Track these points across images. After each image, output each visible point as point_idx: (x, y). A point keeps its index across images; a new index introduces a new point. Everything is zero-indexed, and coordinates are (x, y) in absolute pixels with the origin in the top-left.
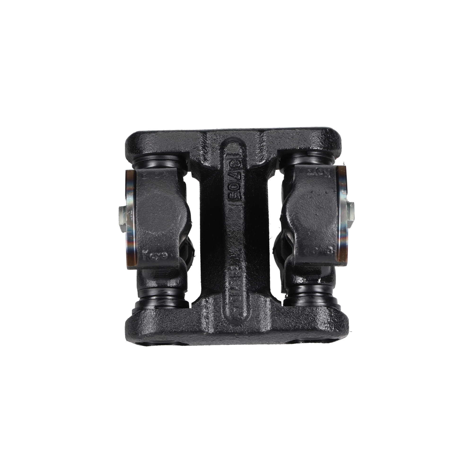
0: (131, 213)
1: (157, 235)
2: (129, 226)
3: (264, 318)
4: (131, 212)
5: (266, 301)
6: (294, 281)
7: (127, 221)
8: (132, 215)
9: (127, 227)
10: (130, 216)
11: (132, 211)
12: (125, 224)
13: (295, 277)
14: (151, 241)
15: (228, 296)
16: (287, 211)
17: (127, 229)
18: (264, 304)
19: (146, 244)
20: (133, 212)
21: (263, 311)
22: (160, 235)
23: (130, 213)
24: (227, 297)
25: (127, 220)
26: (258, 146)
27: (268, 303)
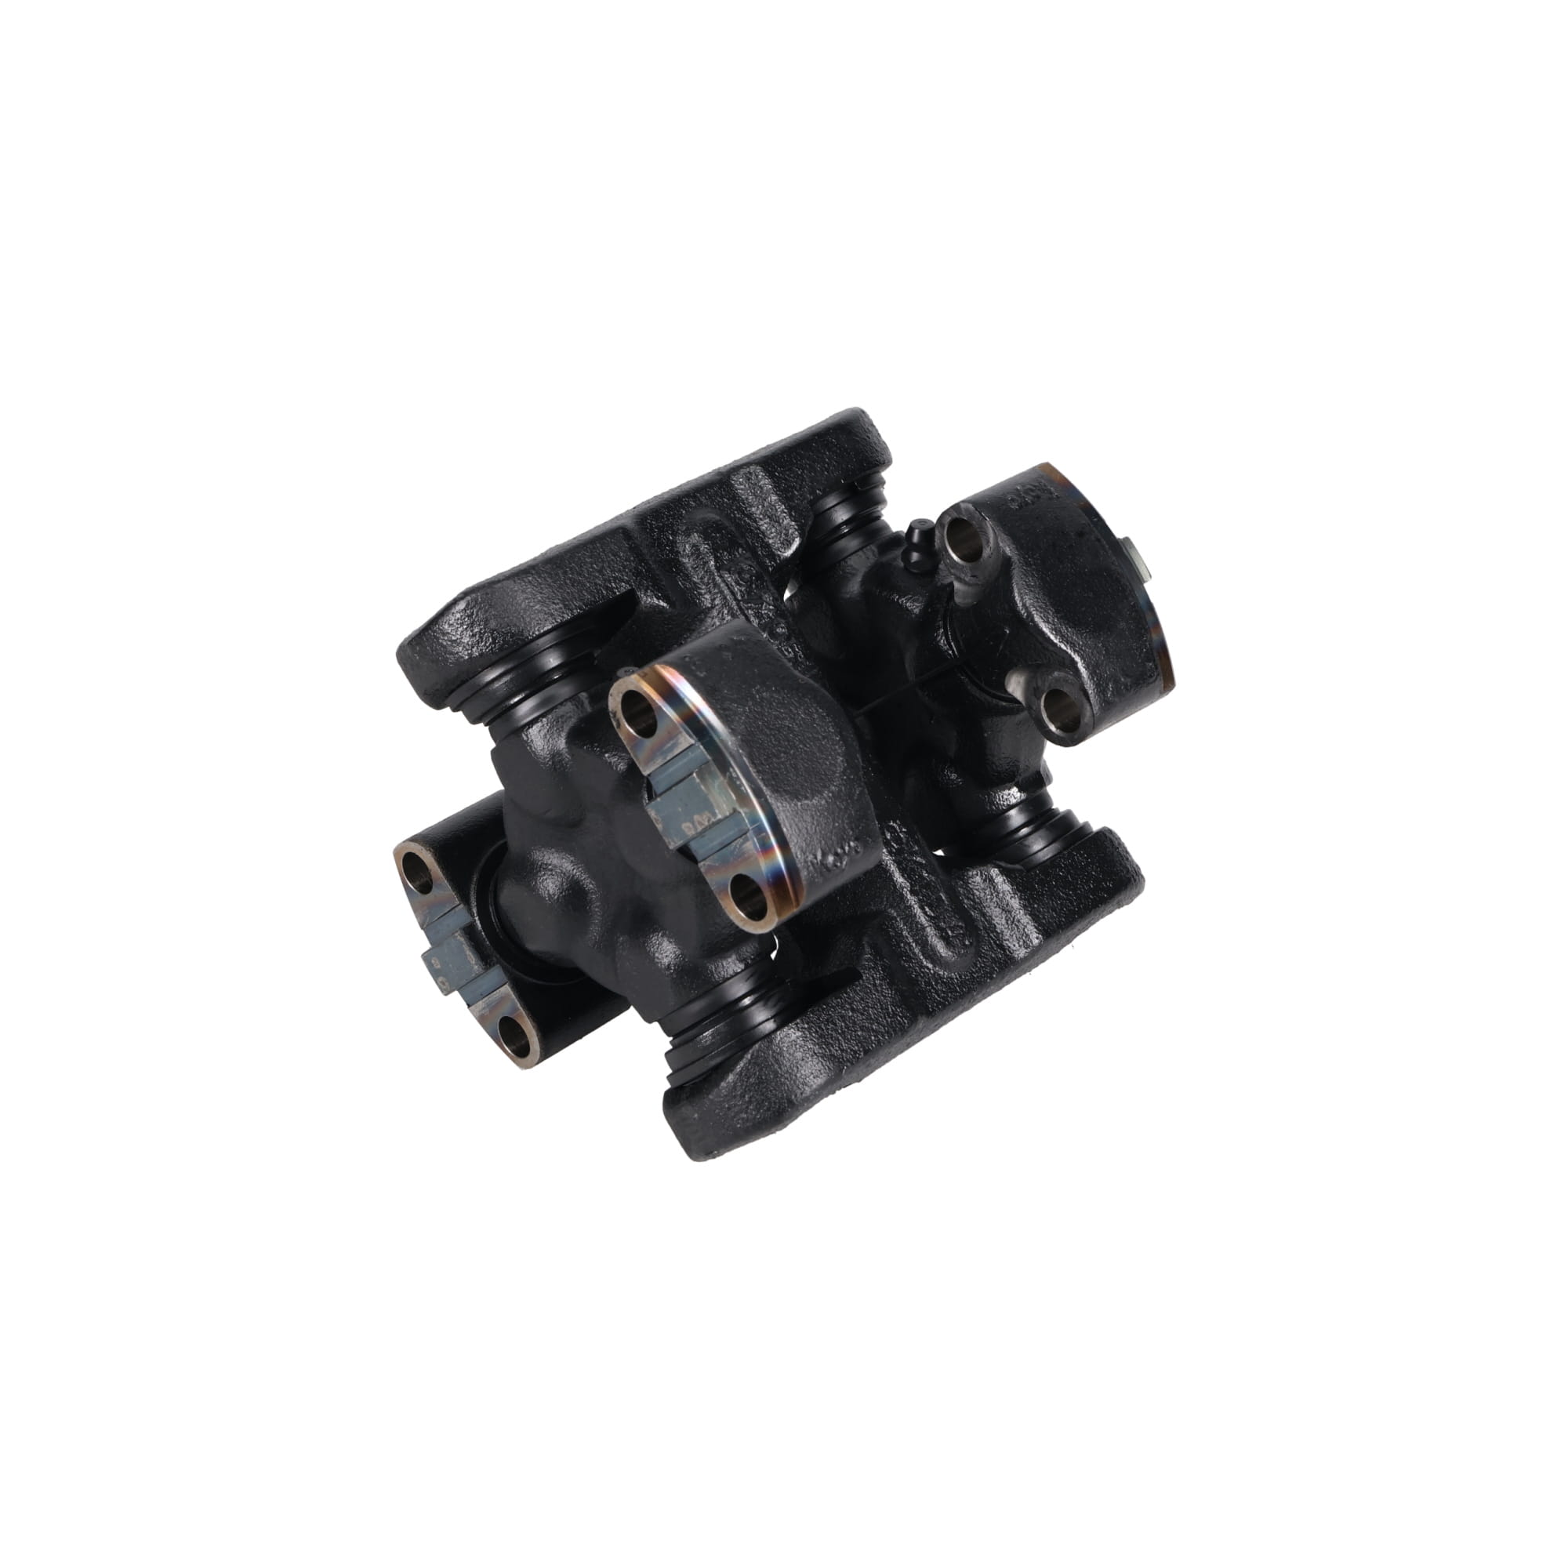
0: (734, 775)
1: (823, 802)
2: (746, 810)
3: (1007, 923)
4: (731, 773)
5: (991, 880)
6: (988, 808)
7: (737, 800)
8: (738, 778)
9: (743, 815)
10: (735, 783)
11: (731, 770)
12: (735, 810)
13: (989, 798)
14: (818, 825)
15: (916, 906)
16: (1034, 612)
17: (748, 819)
18: (989, 889)
19: (811, 838)
20: (735, 771)
21: (995, 907)
22: (829, 797)
23: (731, 778)
24: (917, 910)
25: (736, 797)
26: (758, 512)
27: (999, 879)
